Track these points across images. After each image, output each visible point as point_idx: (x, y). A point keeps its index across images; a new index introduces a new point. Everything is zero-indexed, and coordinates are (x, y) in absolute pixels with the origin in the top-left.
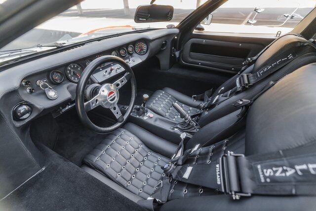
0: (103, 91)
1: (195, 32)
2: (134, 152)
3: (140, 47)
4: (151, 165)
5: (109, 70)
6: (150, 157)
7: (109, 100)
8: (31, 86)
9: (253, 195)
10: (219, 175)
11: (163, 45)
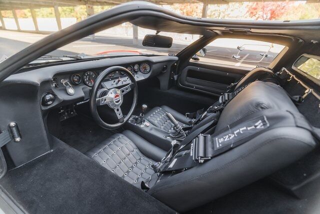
0: (111, 93)
1: (191, 60)
2: (129, 154)
3: (144, 68)
4: (143, 167)
5: (117, 80)
6: (142, 161)
7: (114, 101)
8: (56, 82)
9: (212, 158)
10: (192, 150)
11: (164, 69)
